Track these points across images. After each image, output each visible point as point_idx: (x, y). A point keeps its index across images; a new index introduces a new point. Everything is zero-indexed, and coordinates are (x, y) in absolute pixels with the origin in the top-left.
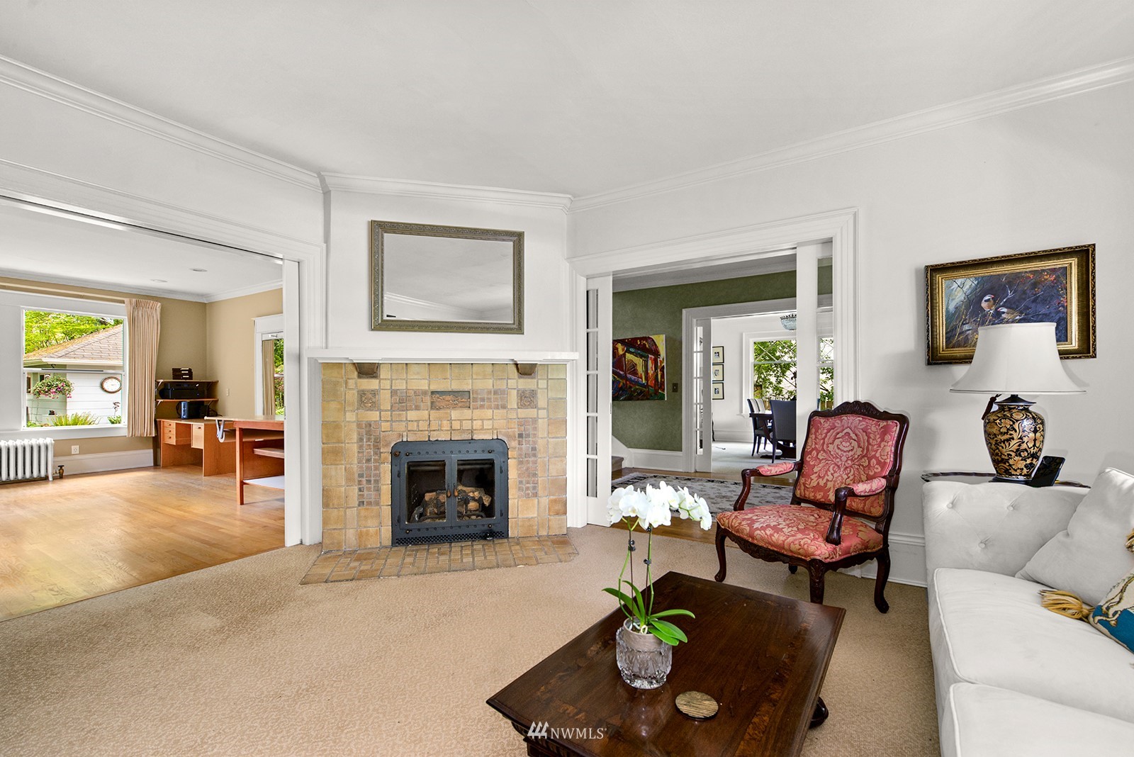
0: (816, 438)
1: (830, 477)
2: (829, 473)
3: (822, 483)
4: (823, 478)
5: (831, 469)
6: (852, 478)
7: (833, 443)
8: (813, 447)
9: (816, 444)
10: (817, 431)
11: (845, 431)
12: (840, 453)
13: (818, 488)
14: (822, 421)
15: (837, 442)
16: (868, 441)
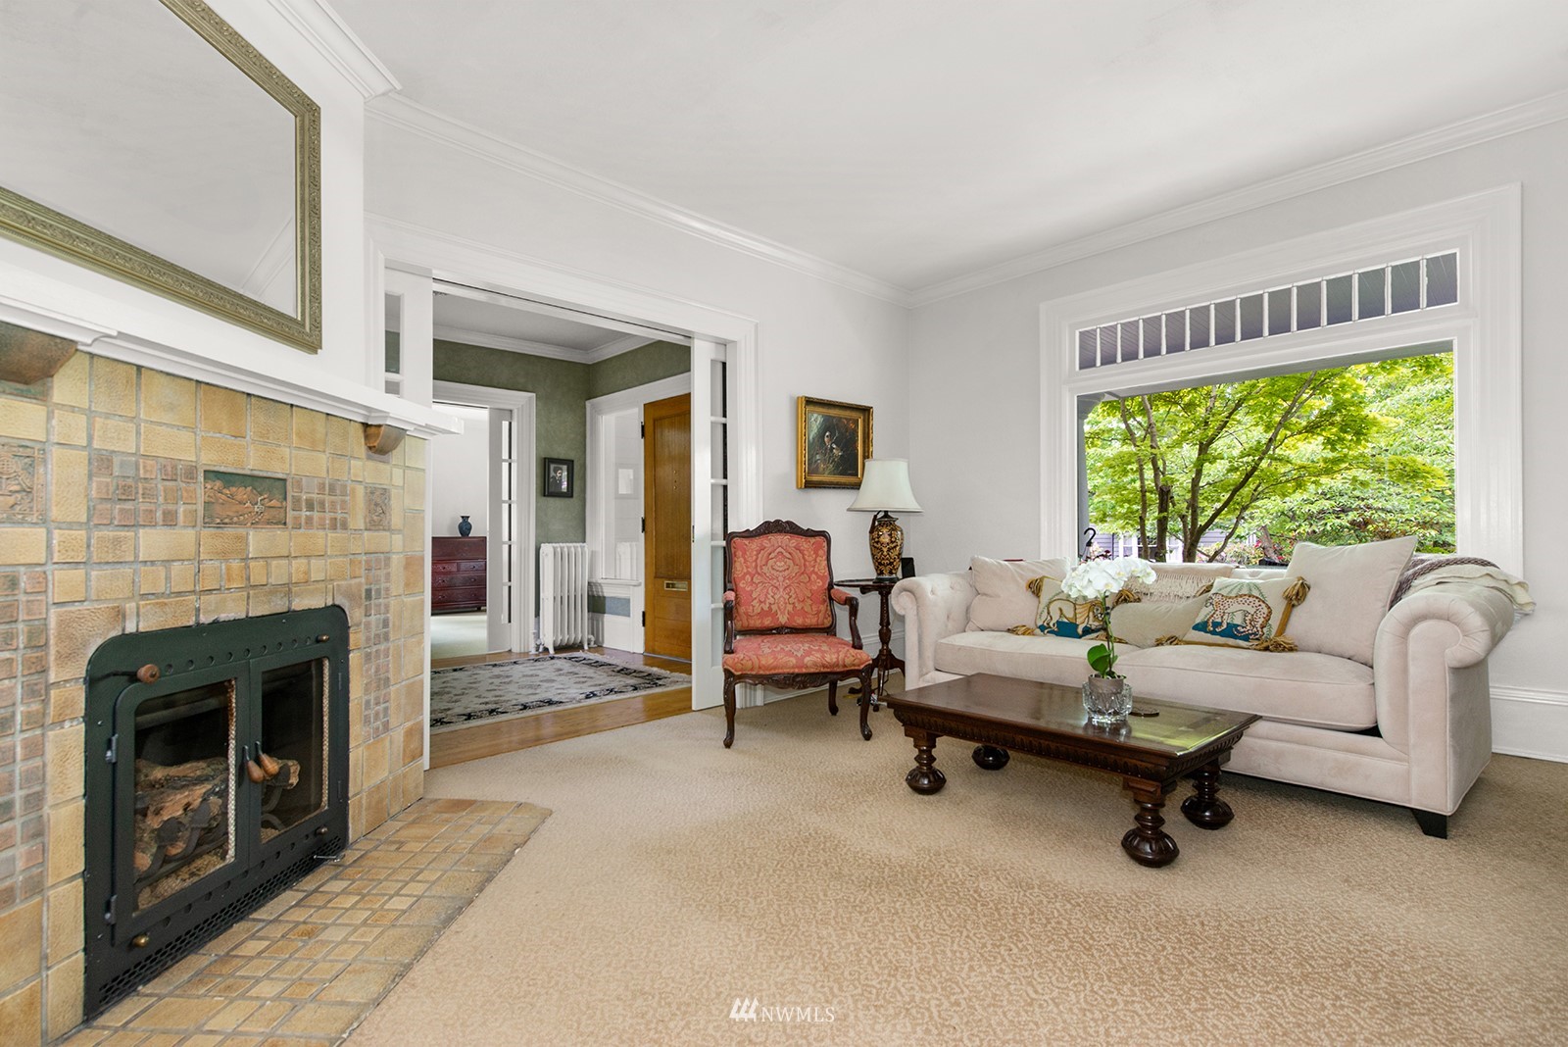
0: (746, 561)
1: (772, 600)
2: (769, 596)
3: (766, 608)
4: (764, 602)
5: (770, 591)
6: (794, 596)
7: (766, 564)
8: (745, 571)
9: (747, 567)
10: (744, 553)
11: (778, 550)
12: (776, 573)
13: (763, 614)
14: (747, 542)
15: (771, 562)
16: (804, 558)
